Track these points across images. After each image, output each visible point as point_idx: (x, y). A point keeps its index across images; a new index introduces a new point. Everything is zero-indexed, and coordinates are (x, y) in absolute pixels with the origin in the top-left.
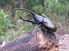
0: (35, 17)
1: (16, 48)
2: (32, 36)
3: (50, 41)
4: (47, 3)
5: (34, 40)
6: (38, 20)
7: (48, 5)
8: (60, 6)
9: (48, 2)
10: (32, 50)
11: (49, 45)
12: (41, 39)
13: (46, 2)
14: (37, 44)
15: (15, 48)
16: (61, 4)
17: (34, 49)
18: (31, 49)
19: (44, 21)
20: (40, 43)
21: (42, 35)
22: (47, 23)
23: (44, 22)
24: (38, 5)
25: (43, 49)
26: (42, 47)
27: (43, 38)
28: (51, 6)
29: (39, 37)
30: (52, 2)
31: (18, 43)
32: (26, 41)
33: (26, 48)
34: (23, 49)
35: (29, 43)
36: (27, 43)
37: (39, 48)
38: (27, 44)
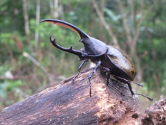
0: (87, 41)
1: (35, 116)
2: (79, 89)
3: (121, 102)
4: (32, 27)
5: (83, 99)
6: (94, 49)
7: (33, 31)
8: (62, 37)
9: (35, 25)
10: (79, 123)
11: (119, 111)
12: (102, 95)
13: (30, 25)
14: (92, 108)
15: (32, 117)
16: (65, 32)
17: (83, 120)
18: (76, 119)
19: (109, 53)
20: (99, 105)
21: (103, 87)
22: (116, 58)
23: (109, 55)
24: (10, 31)
25: (105, 120)
26: (105, 115)
27: (105, 95)
28: (42, 35)
29: (96, 92)
30: (45, 27)
31: (41, 105)
32: (64, 102)
33: (63, 117)
34: (56, 120)
35: (69, 106)
36: (66, 105)
37: (96, 117)
38: (64, 108)
